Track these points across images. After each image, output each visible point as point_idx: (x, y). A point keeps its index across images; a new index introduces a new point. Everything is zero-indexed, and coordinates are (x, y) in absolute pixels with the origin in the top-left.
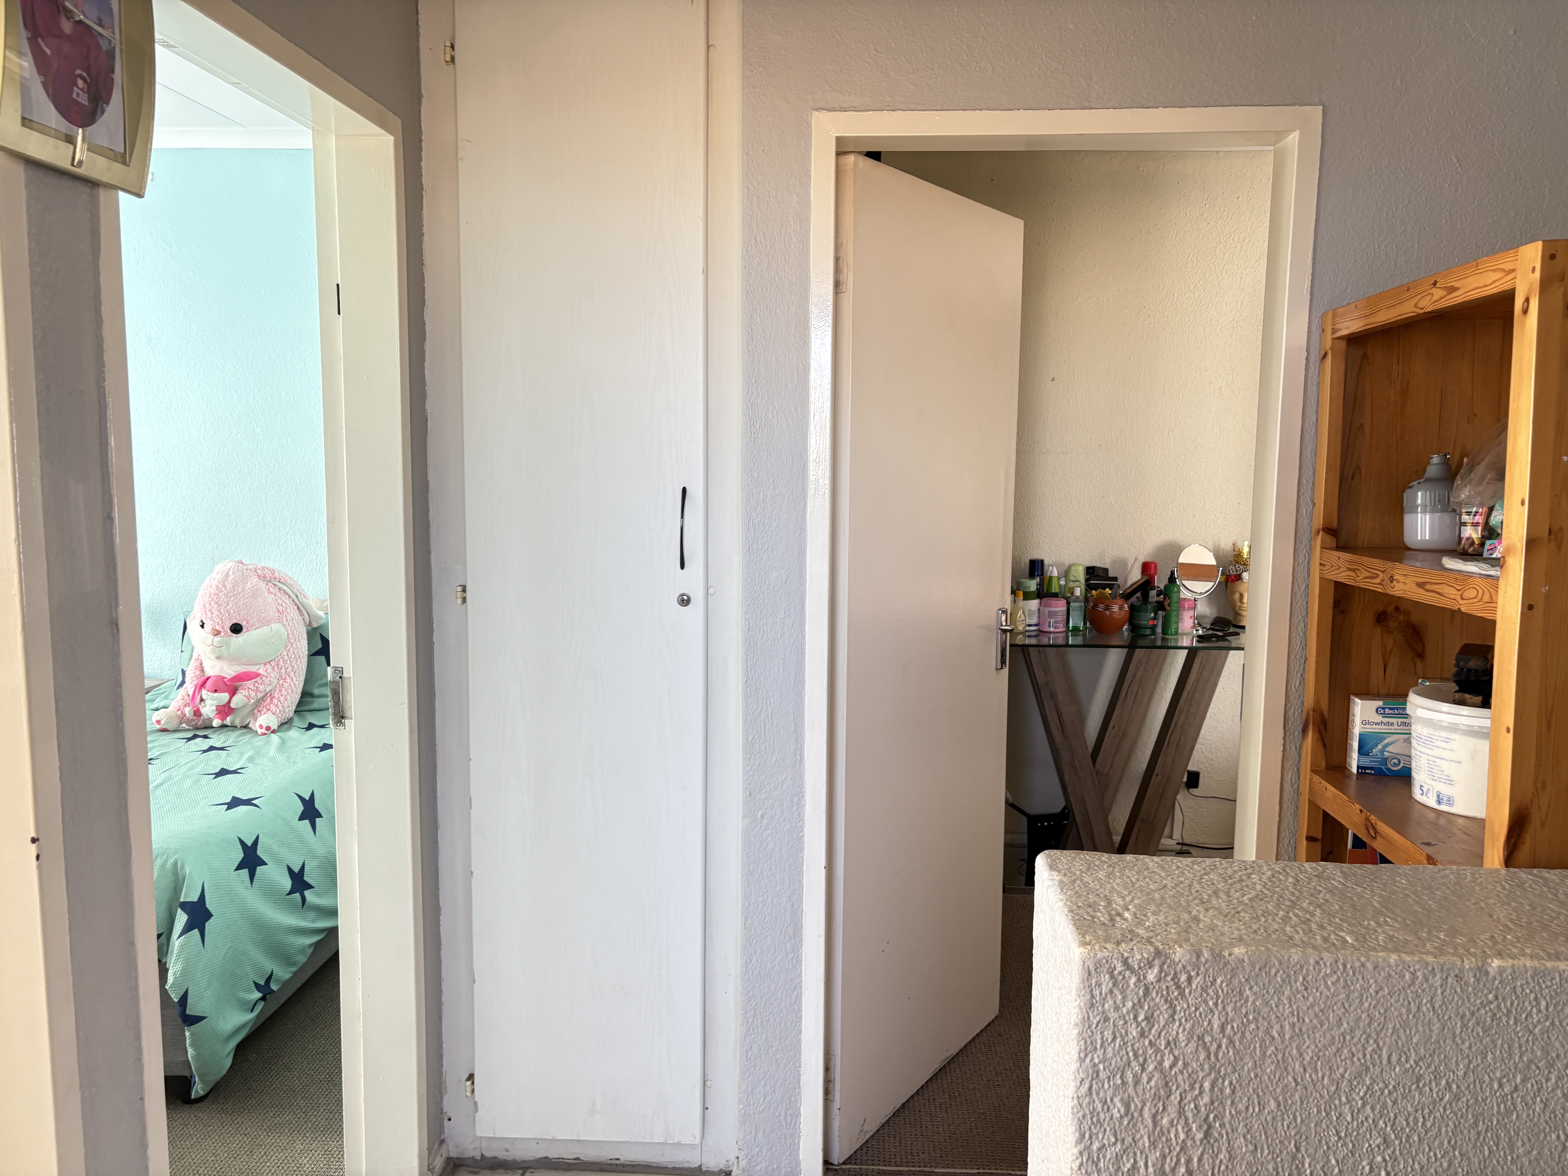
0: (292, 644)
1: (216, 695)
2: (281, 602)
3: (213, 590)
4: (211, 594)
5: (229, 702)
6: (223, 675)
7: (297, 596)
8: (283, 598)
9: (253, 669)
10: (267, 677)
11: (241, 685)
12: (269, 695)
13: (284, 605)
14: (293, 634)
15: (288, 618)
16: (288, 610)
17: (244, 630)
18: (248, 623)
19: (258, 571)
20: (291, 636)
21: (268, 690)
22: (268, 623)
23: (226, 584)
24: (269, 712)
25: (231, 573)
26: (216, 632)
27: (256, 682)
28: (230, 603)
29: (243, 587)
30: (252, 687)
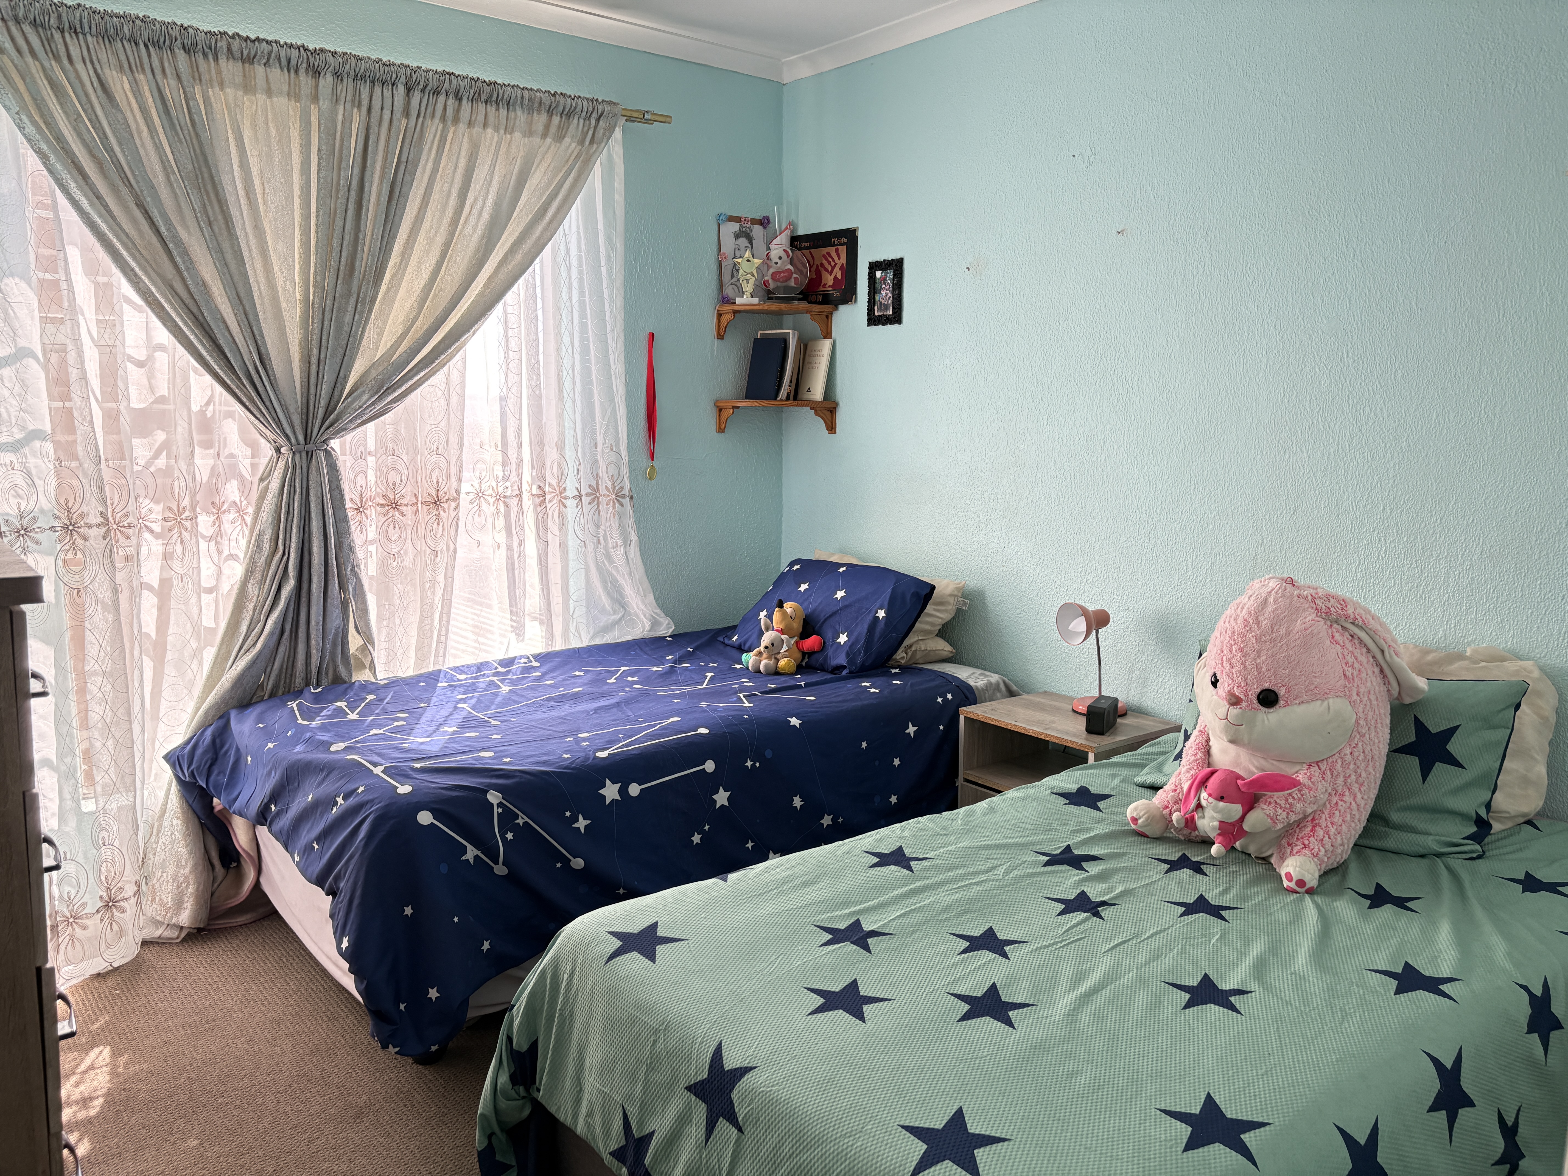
0: (1364, 736)
1: (1221, 804)
2: (1350, 659)
3: (1239, 626)
4: (1234, 632)
5: (1242, 818)
6: (1237, 770)
7: (1382, 651)
8: (1357, 653)
9: (1287, 770)
10: (1310, 789)
11: (1265, 795)
12: (1310, 819)
13: (1356, 665)
14: (1366, 719)
15: (1361, 691)
16: (1364, 675)
17: (1282, 702)
18: (1288, 691)
19: (1317, 601)
20: (1362, 722)
21: (1309, 811)
22: (1324, 696)
23: (1261, 618)
24: (1306, 851)
25: (1271, 600)
26: (1234, 700)
27: (1290, 794)
28: (1263, 653)
29: (1288, 627)
30: (1282, 802)
